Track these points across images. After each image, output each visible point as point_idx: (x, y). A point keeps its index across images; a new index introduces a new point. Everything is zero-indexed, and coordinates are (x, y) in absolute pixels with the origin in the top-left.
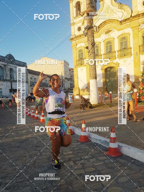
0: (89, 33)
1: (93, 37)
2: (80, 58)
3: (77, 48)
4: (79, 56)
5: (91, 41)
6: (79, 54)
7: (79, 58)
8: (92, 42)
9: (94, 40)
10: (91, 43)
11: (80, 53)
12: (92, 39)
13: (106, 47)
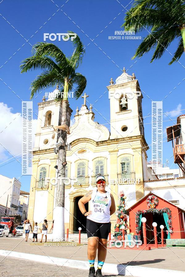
0: (61, 151)
1: (65, 156)
2: (42, 178)
3: (39, 165)
4: (41, 176)
5: (62, 160)
6: (41, 173)
7: (40, 178)
8: (64, 162)
9: (65, 159)
10: (61, 162)
11: (42, 171)
12: (64, 158)
13: (78, 169)
